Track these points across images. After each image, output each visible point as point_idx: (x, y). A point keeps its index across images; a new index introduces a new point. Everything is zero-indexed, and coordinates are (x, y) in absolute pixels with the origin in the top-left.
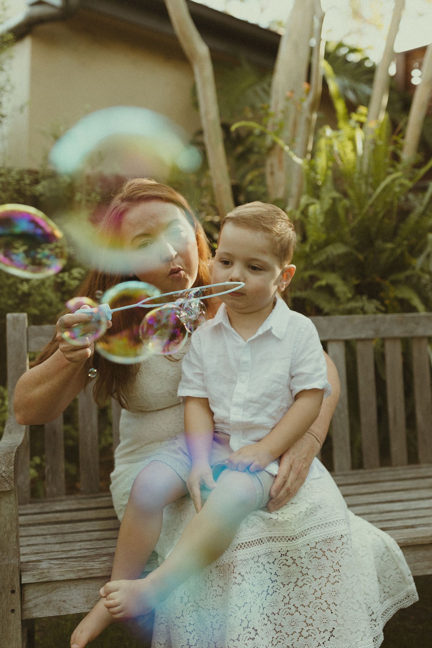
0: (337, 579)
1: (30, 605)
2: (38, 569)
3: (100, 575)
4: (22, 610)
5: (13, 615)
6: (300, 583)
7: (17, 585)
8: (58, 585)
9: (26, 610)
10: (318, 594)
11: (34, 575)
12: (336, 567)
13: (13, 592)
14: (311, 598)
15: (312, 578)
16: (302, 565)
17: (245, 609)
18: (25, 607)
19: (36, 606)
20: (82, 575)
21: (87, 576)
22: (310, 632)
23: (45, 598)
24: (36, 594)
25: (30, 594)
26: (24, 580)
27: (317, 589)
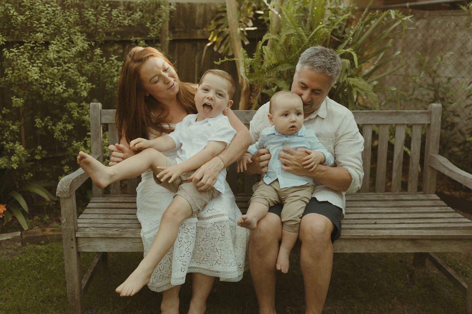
0: (223, 239)
1: (81, 246)
2: (84, 231)
3: (111, 237)
4: (77, 248)
5: (72, 249)
6: (205, 240)
7: (74, 238)
8: (93, 239)
9: (79, 248)
10: (213, 245)
11: (81, 234)
12: (223, 234)
13: (72, 240)
14: (210, 246)
15: (211, 238)
16: (207, 232)
17: (188, 244)
18: (78, 246)
19: (83, 247)
20: (103, 236)
21: (106, 237)
22: (208, 259)
23: (87, 244)
24: (83, 242)
25: (80, 241)
26: (77, 236)
27: (213, 243)
